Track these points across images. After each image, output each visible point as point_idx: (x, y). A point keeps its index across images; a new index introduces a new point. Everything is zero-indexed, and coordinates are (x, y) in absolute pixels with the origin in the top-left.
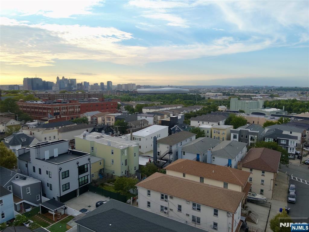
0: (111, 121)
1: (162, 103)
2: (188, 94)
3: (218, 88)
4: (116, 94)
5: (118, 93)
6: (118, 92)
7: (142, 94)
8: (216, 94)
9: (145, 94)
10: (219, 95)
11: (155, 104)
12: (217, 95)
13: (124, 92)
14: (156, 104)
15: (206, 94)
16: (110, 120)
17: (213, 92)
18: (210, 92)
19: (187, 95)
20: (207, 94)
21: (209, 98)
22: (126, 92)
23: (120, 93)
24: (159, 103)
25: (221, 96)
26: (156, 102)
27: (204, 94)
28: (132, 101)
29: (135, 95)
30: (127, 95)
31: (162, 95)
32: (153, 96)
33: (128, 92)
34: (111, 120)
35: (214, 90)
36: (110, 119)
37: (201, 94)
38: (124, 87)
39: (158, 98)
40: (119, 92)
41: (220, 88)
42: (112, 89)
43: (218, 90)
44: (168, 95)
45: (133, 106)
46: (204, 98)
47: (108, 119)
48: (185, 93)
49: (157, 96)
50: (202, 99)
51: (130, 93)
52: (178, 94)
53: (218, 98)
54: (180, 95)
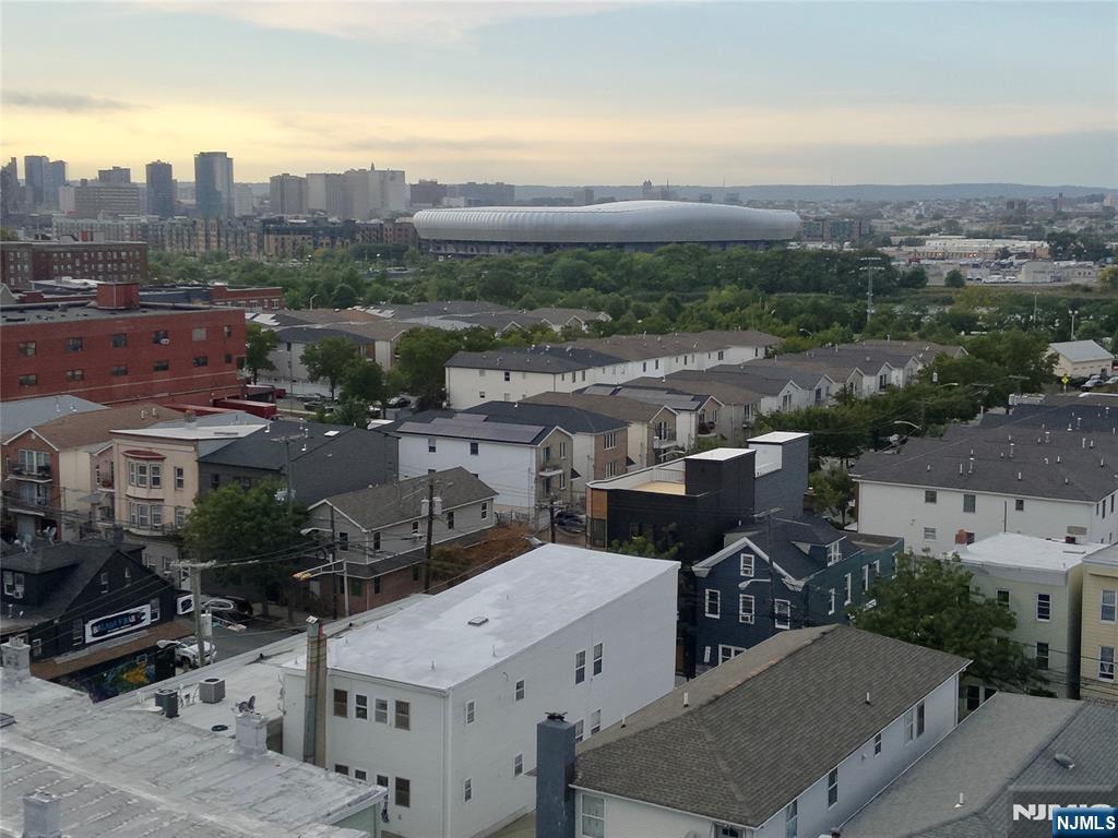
0: (166, 491)
1: (603, 317)
2: (793, 246)
3: (1011, 204)
4: (261, 247)
5: (271, 241)
6: (269, 232)
7: (451, 250)
8: (999, 244)
9: (470, 245)
10: (1023, 255)
11: (544, 329)
12: (1005, 253)
13: (315, 230)
14: (557, 329)
15: (921, 243)
16: (156, 481)
17: (975, 228)
18: (954, 229)
19: (787, 253)
20: (934, 244)
21: (955, 279)
22: (334, 233)
23: (289, 239)
24: (580, 318)
25: (1039, 265)
26: (554, 311)
27: (910, 243)
28: (367, 305)
29: (396, 254)
30: (341, 251)
31: (599, 253)
32: (529, 261)
33: (348, 230)
34: (168, 476)
35: (985, 218)
36: (156, 470)
37: (888, 243)
38: (317, 199)
39: (574, 281)
40: (279, 231)
41: (1023, 204)
42: (231, 209)
43: (1007, 220)
44: (642, 257)
45: (370, 344)
46: (917, 279)
47: (143, 470)
48: (769, 244)
49: (564, 260)
50: (903, 284)
51: (359, 237)
52: (718, 249)
53: (1022, 277)
54: (734, 251)
